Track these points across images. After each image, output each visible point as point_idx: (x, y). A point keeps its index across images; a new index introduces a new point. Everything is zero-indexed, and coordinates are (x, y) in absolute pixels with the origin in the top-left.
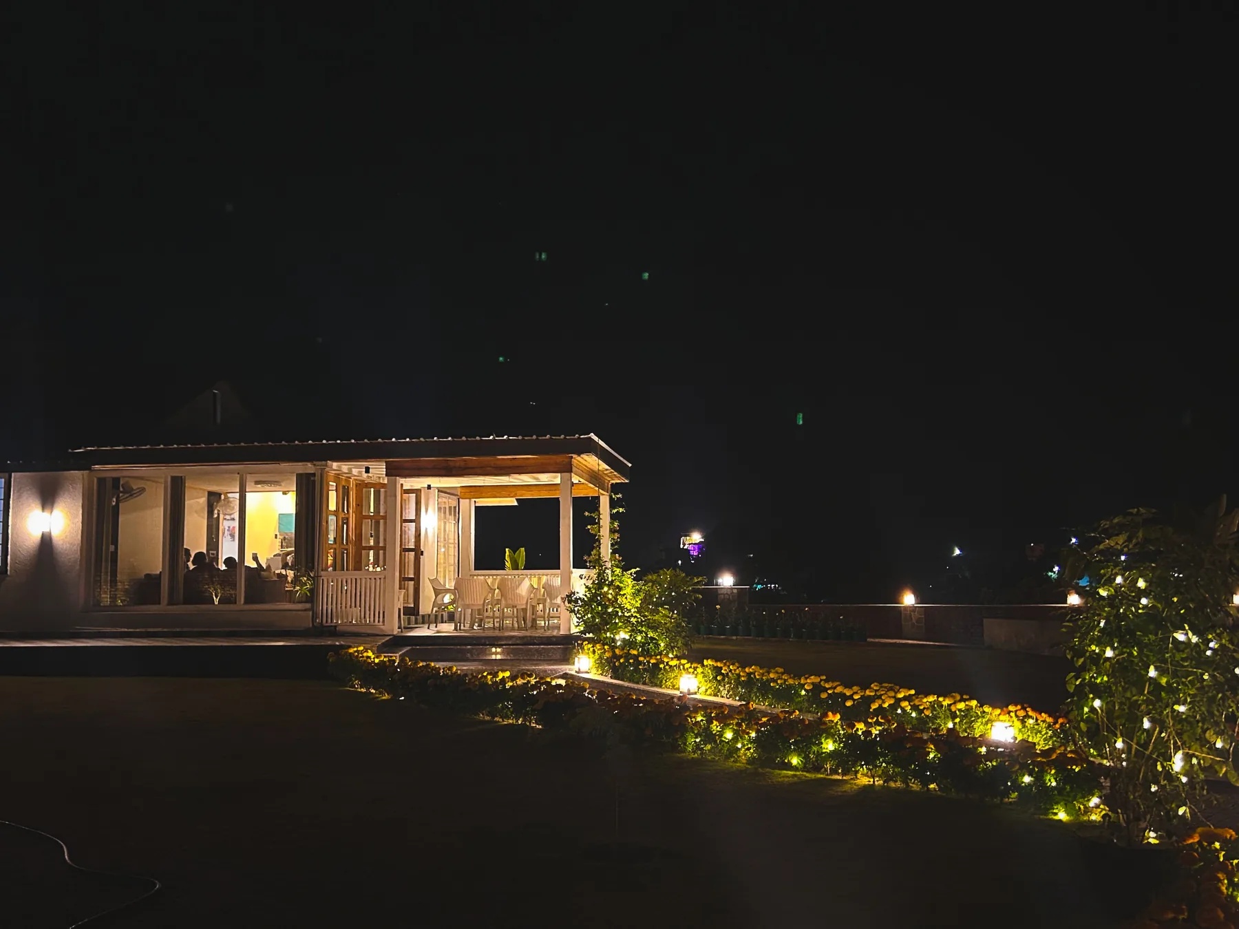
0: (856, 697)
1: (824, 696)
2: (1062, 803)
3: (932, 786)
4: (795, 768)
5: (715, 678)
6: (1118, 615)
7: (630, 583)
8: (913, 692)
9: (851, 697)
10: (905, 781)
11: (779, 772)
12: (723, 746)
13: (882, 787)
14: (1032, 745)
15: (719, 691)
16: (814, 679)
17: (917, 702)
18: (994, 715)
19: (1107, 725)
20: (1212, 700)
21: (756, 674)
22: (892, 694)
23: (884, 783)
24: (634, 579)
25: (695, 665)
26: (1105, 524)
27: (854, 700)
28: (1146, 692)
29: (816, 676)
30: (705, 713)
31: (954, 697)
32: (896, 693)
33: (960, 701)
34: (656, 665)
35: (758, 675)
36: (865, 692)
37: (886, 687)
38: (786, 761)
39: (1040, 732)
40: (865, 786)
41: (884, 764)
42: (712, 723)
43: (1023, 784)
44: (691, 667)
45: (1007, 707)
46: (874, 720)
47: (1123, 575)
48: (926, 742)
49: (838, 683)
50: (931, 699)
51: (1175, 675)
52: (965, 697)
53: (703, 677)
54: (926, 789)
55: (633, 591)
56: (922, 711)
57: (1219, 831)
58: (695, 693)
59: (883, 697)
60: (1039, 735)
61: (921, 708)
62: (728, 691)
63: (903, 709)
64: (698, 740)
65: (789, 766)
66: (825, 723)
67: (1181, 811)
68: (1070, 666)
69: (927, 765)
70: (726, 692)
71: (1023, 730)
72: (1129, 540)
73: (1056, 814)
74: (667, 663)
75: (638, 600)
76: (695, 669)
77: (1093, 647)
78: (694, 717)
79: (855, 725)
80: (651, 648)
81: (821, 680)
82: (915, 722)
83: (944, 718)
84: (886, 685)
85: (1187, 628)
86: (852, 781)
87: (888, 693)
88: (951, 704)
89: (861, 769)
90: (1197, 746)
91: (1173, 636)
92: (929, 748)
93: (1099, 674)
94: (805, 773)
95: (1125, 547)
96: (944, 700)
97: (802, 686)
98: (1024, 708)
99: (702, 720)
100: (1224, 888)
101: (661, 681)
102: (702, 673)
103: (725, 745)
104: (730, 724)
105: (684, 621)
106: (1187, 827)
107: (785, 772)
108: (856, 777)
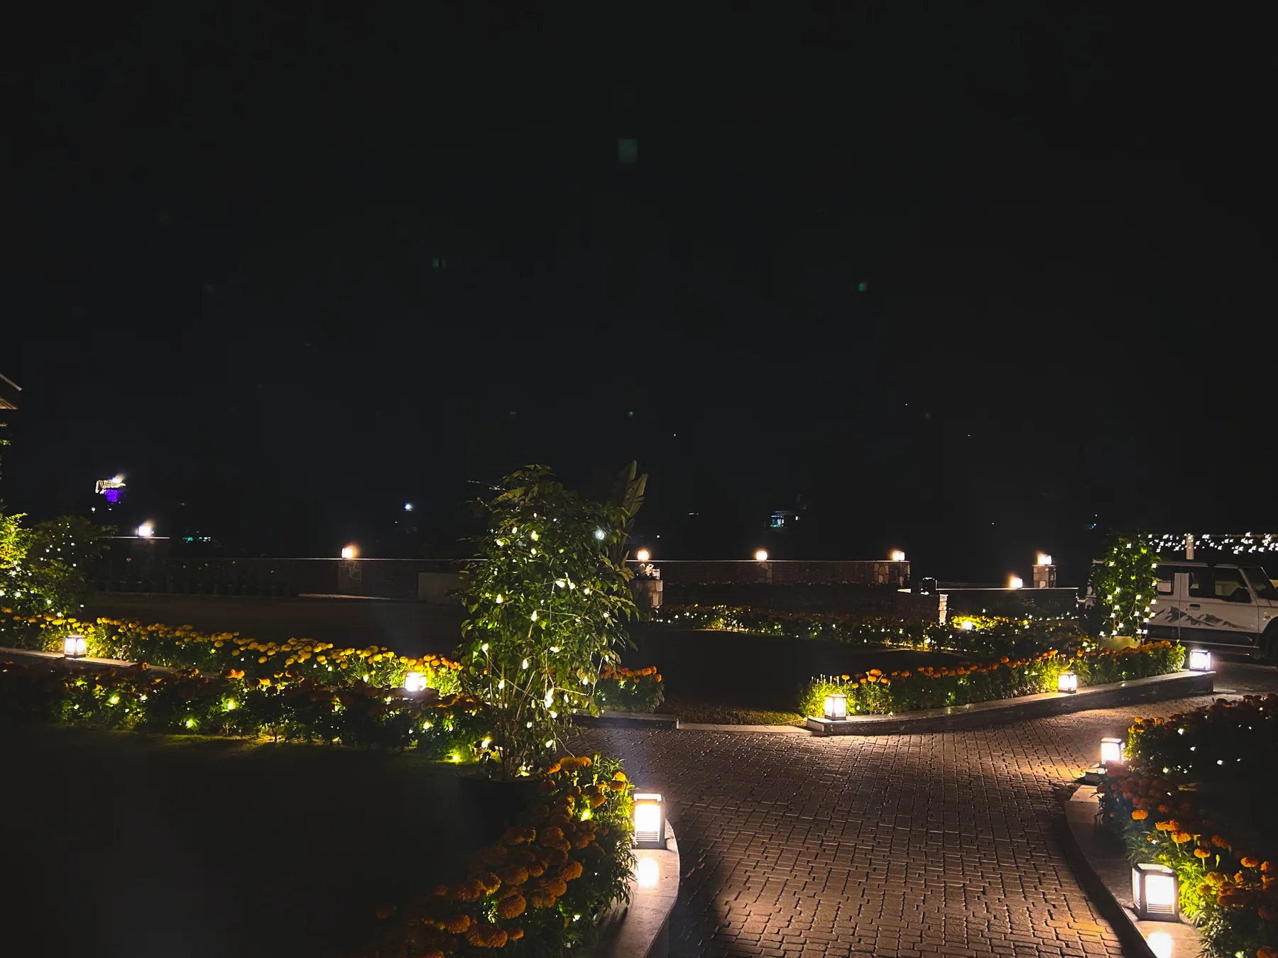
0: (270, 653)
1: (236, 653)
2: (457, 747)
3: (336, 740)
4: (190, 731)
5: (110, 638)
6: (510, 564)
7: (13, 530)
8: (331, 646)
9: (265, 654)
10: (308, 737)
11: (171, 736)
12: (107, 712)
13: (283, 744)
14: (435, 692)
15: (114, 652)
16: (225, 636)
17: (334, 657)
18: (409, 665)
19: (493, 668)
20: (582, 641)
21: (160, 632)
22: (309, 649)
23: (286, 740)
24: (19, 526)
25: (87, 625)
26: (506, 479)
27: (268, 657)
28: (529, 636)
29: (228, 632)
30: (87, 677)
31: (372, 649)
32: (313, 647)
33: (378, 654)
34: (36, 626)
35: (162, 633)
36: (281, 649)
37: (303, 642)
38: (180, 724)
39: (451, 681)
40: (266, 745)
41: (287, 721)
42: (95, 687)
43: (424, 732)
44: (80, 627)
45: (423, 657)
46: (281, 676)
47: (518, 527)
48: (332, 695)
49: (253, 639)
50: (349, 652)
51: (554, 619)
52: (383, 649)
53: (95, 637)
54: (329, 743)
55: (17, 539)
56: (339, 665)
57: (579, 759)
58: (84, 656)
59: (299, 653)
60: (450, 684)
61: (338, 661)
62: (125, 653)
63: (319, 664)
64: (77, 707)
65: (184, 730)
66: (227, 682)
67: (548, 744)
68: (464, 614)
69: (331, 718)
70: (122, 654)
71: (436, 679)
72: (526, 494)
73: (451, 758)
74: (50, 622)
75: (23, 550)
76: (85, 629)
77: (487, 595)
78: (73, 682)
79: (260, 682)
80: (34, 606)
81: (234, 637)
82: (331, 676)
83: (361, 671)
84: (304, 640)
85: (567, 576)
86: (253, 741)
87: (305, 648)
88: (368, 657)
89: (263, 727)
90: (566, 683)
91: (556, 584)
92: (334, 701)
93: (491, 621)
94: (201, 736)
95: (521, 500)
96: (362, 653)
97: (212, 645)
98: (438, 658)
99: (82, 685)
100: (571, 811)
101: (42, 644)
102: (94, 633)
103: (109, 710)
104: (117, 687)
105: (83, 576)
106: (552, 757)
107: (177, 736)
108: (258, 737)
